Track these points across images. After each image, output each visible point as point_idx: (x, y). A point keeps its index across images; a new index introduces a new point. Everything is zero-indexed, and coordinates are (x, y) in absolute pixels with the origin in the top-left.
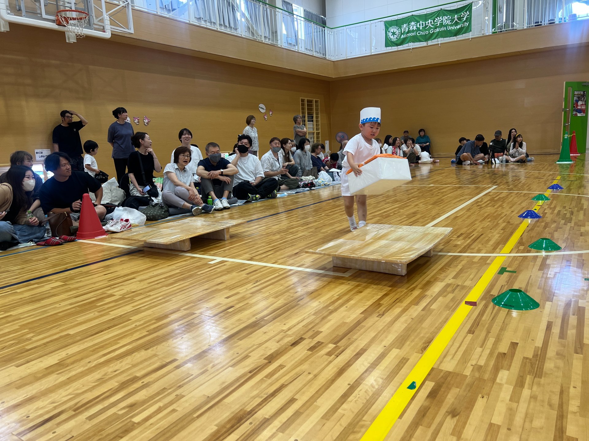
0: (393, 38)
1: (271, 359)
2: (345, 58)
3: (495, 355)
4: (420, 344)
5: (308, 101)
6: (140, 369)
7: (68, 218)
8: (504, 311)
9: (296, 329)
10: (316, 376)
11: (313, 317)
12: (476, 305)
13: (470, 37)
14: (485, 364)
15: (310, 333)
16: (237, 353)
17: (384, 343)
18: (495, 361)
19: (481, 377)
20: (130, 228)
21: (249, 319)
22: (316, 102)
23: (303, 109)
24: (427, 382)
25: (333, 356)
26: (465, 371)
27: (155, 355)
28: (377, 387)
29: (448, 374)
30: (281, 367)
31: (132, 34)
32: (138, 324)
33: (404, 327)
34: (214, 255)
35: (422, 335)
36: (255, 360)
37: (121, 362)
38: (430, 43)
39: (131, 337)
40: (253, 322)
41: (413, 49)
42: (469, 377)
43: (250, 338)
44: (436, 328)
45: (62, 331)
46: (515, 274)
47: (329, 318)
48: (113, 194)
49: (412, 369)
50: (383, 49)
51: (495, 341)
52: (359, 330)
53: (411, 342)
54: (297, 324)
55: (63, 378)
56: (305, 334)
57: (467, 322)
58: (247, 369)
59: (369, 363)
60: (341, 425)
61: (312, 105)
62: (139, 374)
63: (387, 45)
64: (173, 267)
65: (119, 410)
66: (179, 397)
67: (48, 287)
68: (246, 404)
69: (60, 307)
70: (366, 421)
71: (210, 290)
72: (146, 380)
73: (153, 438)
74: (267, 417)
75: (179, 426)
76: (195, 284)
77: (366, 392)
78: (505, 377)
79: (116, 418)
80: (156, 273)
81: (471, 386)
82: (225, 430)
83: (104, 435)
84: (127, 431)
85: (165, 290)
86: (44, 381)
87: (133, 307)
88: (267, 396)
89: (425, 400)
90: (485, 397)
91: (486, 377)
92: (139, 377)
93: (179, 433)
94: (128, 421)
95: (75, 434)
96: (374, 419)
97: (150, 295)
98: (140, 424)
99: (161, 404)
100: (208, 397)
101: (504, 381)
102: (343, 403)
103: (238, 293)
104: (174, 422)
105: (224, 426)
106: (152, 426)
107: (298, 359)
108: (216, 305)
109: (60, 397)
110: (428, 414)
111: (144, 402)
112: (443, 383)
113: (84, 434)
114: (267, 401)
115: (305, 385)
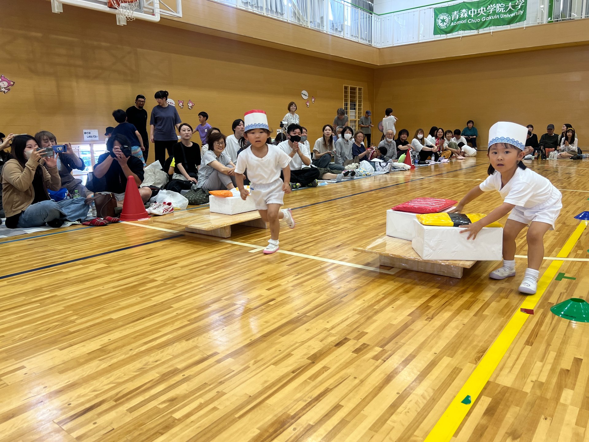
0: (443, 26)
1: (315, 359)
2: (391, 46)
3: (558, 370)
4: (473, 353)
5: (351, 89)
6: (181, 361)
7: (113, 200)
8: (564, 322)
9: (340, 328)
10: (362, 381)
11: (358, 316)
12: (533, 314)
13: (525, 26)
14: (547, 381)
15: (355, 334)
16: (279, 351)
17: (434, 350)
18: (558, 378)
19: (542, 396)
20: (172, 212)
21: (291, 314)
22: (360, 89)
23: (346, 96)
24: (483, 397)
25: (380, 361)
26: (524, 388)
27: (196, 347)
28: (428, 398)
29: (506, 390)
30: (325, 368)
31: (180, 17)
32: (179, 312)
33: (455, 332)
34: (254, 243)
35: (475, 343)
36: (298, 359)
37: (162, 352)
38: (481, 31)
39: (172, 325)
40: (295, 318)
41: (463, 37)
42: (529, 394)
43: (292, 334)
44: (490, 336)
45: (105, 315)
46: (574, 281)
47: (374, 318)
48: (157, 177)
49: (465, 382)
50: (431, 37)
51: (556, 356)
52: (407, 334)
53: (464, 350)
54: (341, 323)
55: (104, 365)
56: (349, 334)
57: (524, 331)
58: (290, 368)
59: (419, 371)
60: (390, 438)
61: (355, 93)
62: (180, 366)
63: (435, 33)
64: (215, 254)
65: (159, 404)
66: (220, 394)
67: (92, 268)
68: (289, 408)
69: (103, 290)
70: (418, 437)
71: (251, 280)
72: (187, 373)
73: (194, 437)
74: (311, 423)
75: (221, 426)
76: (236, 273)
77: (416, 403)
78: (570, 398)
79: (157, 411)
80: (197, 259)
81: (532, 404)
82: (268, 434)
83: (145, 430)
84: (167, 427)
85: (207, 278)
86: (86, 367)
87: (175, 294)
88: (311, 400)
89: (482, 418)
90: (549, 418)
91: (549, 395)
92: (179, 369)
93: (220, 433)
94: (169, 416)
95: (115, 426)
96: (427, 436)
97: (191, 283)
98: (180, 420)
99: (201, 400)
100: (250, 396)
101: (568, 402)
102: (392, 414)
103: (279, 285)
104: (215, 422)
105: (266, 430)
106: (193, 424)
107: (342, 361)
108: (257, 297)
109: (101, 385)
110: (485, 434)
111: (185, 397)
112: (501, 400)
113: (125, 428)
114: (312, 406)
115: (351, 391)
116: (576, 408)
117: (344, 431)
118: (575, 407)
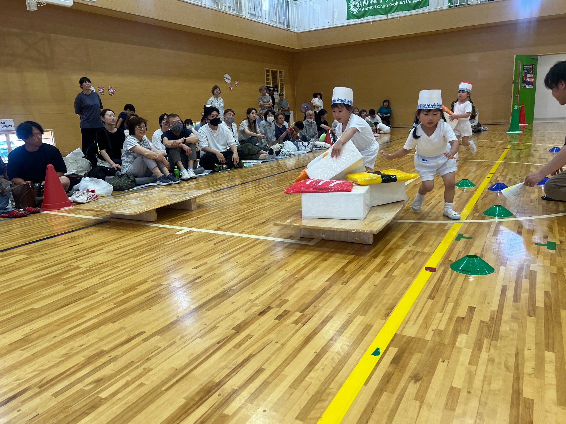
0: (355, 11)
1: (239, 329)
2: (308, 30)
3: (455, 319)
4: (383, 311)
5: (273, 72)
6: (107, 343)
7: (32, 189)
8: (462, 276)
9: (264, 298)
10: (283, 345)
11: (281, 285)
12: (435, 271)
13: (428, 11)
14: (445, 328)
15: (277, 302)
16: (205, 324)
17: (349, 310)
18: (455, 325)
19: (441, 342)
20: (96, 199)
21: (217, 289)
22: (281, 73)
23: (268, 79)
24: (390, 348)
25: (300, 324)
26: (426, 336)
27: (123, 328)
28: (343, 354)
29: (411, 339)
30: (249, 336)
31: (95, 2)
32: (105, 296)
33: (368, 293)
34: (181, 225)
35: (384, 302)
36: (224, 331)
37: (87, 336)
38: (390, 16)
39: (97, 310)
40: (221, 292)
41: (373, 21)
42: (430, 341)
43: (218, 308)
44: (398, 294)
45: (27, 305)
46: (471, 240)
47: (295, 286)
48: (79, 165)
49: (376, 336)
50: (345, 22)
51: (454, 306)
52: (325, 298)
53: (375, 308)
54: (265, 293)
55: (27, 354)
56: (272, 303)
57: (427, 287)
58: (216, 340)
59: (335, 331)
60: (308, 393)
61: (276, 76)
62: (105, 348)
64: (140, 238)
65: (85, 386)
66: (147, 371)
67: (12, 260)
68: (215, 376)
69: (24, 280)
70: (333, 389)
71: (177, 261)
72: (113, 354)
73: (121, 413)
74: (236, 388)
75: (147, 400)
76: (162, 255)
77: (332, 359)
78: (464, 341)
79: (82, 393)
80: (123, 244)
81: (432, 350)
82: (194, 402)
83: (71, 412)
84: (93, 407)
85: (132, 262)
86: (8, 357)
87: (100, 279)
88: (235, 366)
89: (389, 366)
90: (446, 361)
91: (446, 341)
92: (106, 351)
93: (147, 407)
94: (95, 396)
95: (40, 411)
96: (340, 387)
97: (117, 267)
98: (106, 399)
99: (128, 378)
100: (177, 369)
101: (463, 345)
102: (310, 372)
103: (206, 263)
104: (142, 397)
105: (192, 399)
106: (119, 401)
107: (265, 328)
108: (184, 276)
109: (25, 373)
110: (392, 379)
111: (111, 377)
112: (406, 349)
113: (50, 412)
114: (236, 372)
115: (273, 355)
116: (469, 350)
117: (266, 391)
118: (469, 348)
